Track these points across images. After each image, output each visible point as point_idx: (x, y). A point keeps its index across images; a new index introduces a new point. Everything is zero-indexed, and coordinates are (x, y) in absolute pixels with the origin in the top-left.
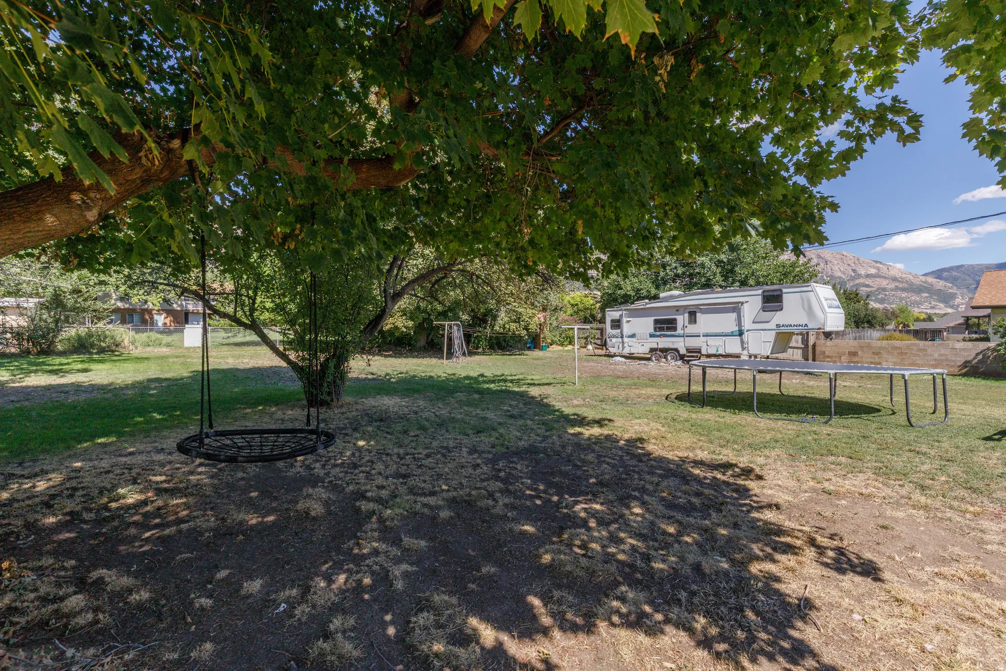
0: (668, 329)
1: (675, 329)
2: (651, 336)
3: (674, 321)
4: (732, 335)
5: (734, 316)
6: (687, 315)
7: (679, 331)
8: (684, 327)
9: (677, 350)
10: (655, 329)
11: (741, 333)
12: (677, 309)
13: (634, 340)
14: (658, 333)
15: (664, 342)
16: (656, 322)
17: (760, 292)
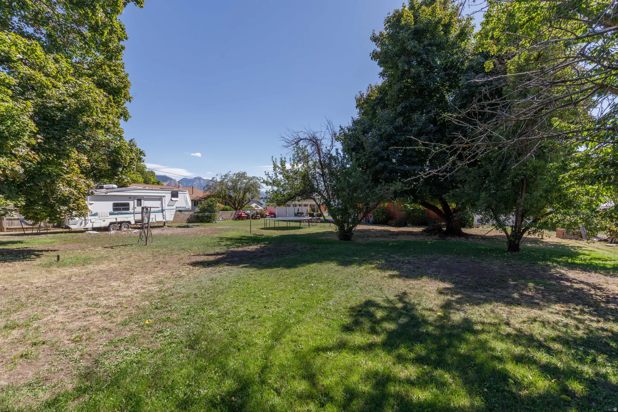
0: (124, 209)
1: (128, 209)
2: (111, 214)
3: (128, 205)
4: (158, 212)
5: (160, 202)
6: (136, 201)
7: (131, 210)
8: (134, 208)
9: (129, 222)
10: (114, 210)
11: (162, 211)
12: (130, 198)
13: (96, 217)
14: (116, 212)
15: (121, 218)
16: (115, 205)
17: (170, 192)
